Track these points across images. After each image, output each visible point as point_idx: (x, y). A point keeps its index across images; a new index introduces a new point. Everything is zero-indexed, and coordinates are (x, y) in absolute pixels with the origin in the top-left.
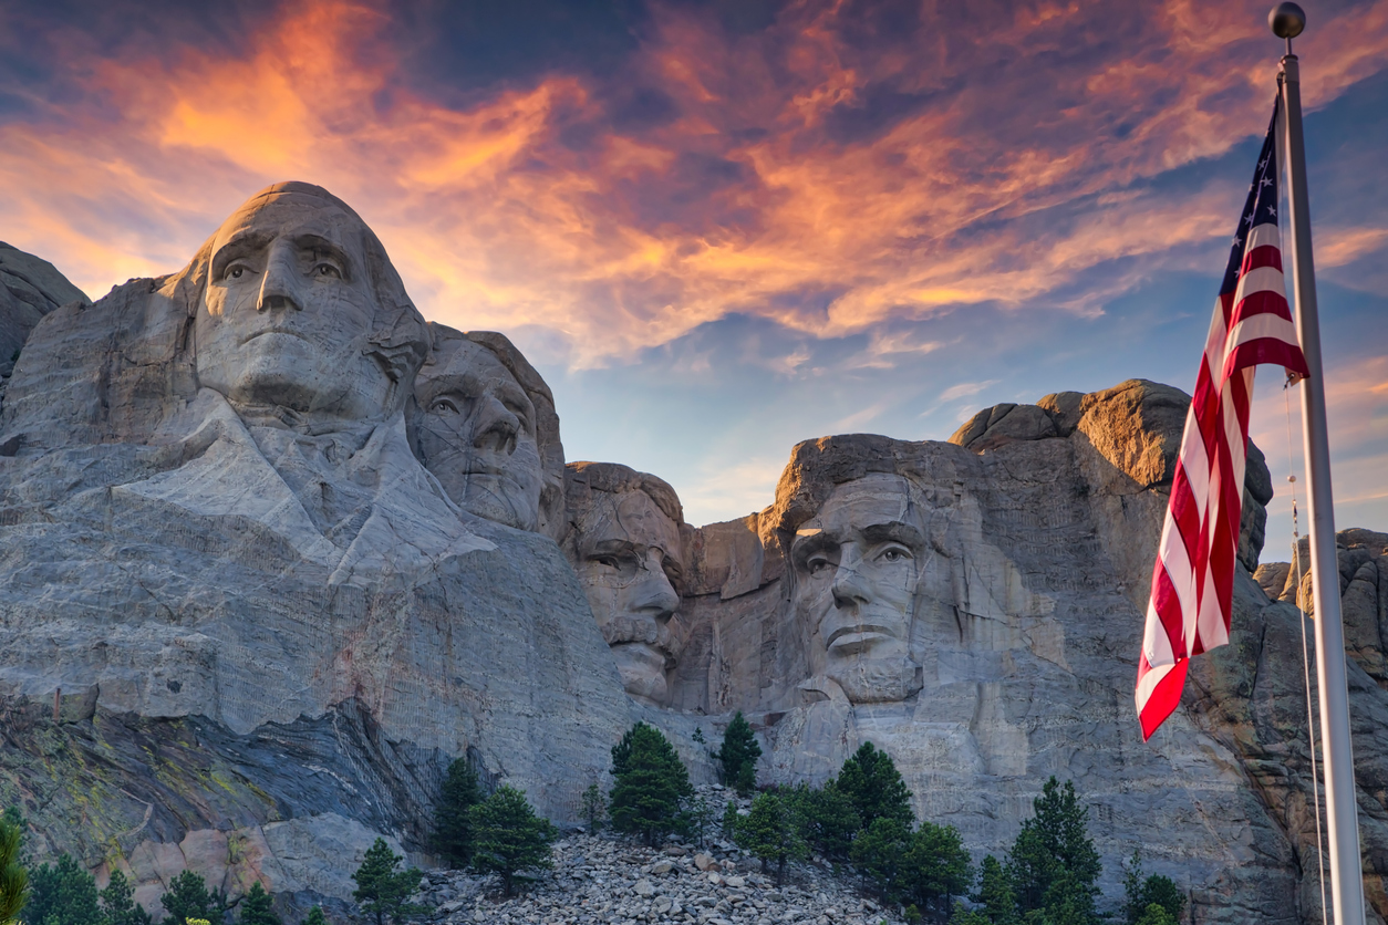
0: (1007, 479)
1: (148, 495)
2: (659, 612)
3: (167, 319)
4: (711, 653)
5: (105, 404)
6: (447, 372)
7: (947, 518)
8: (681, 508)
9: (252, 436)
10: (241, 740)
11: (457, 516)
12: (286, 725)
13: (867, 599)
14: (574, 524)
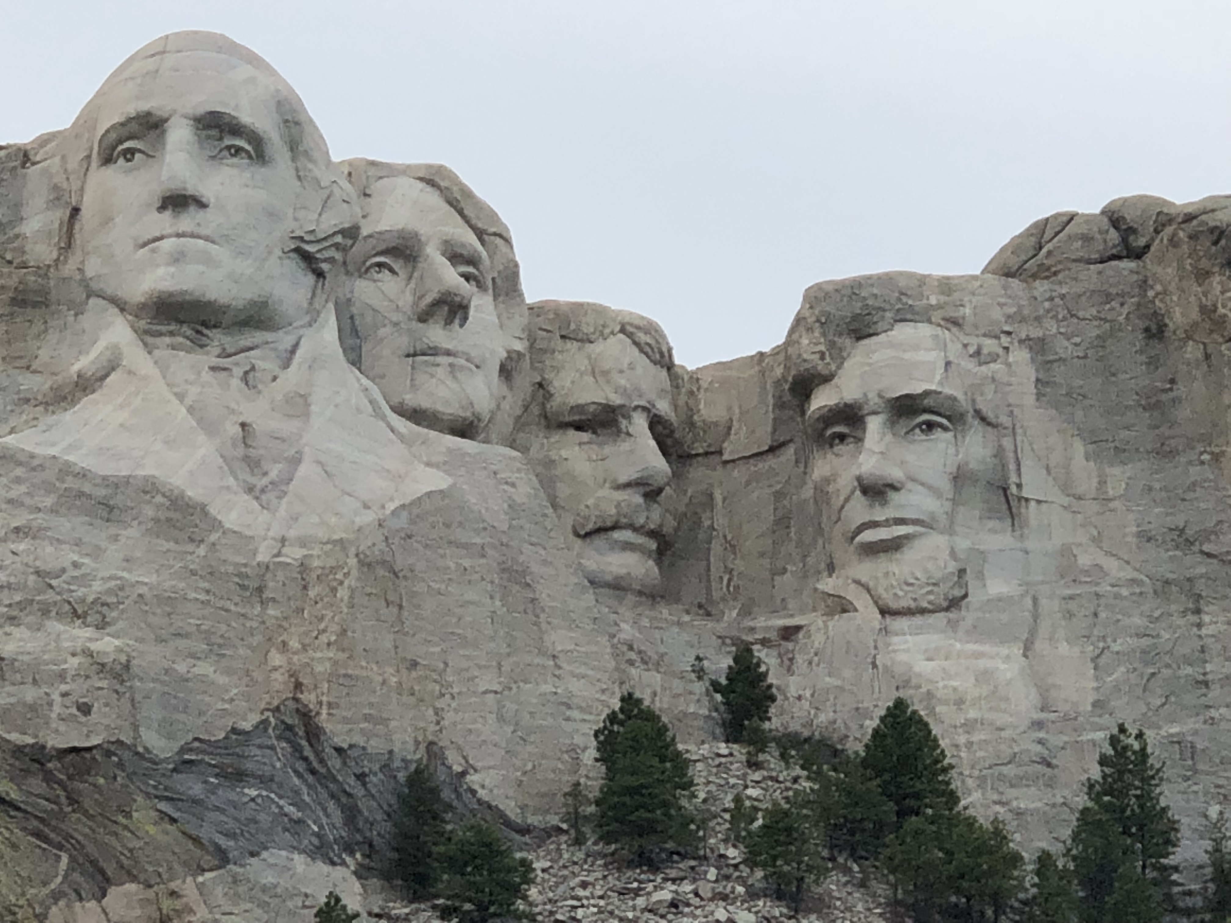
0: (1065, 319)
1: (38, 451)
2: (648, 489)
3: (46, 211)
4: (712, 527)
6: (381, 227)
7: (993, 379)
8: (670, 350)
9: (156, 363)
10: (164, 765)
11: (402, 438)
12: (215, 741)
13: (896, 484)
14: (541, 386)
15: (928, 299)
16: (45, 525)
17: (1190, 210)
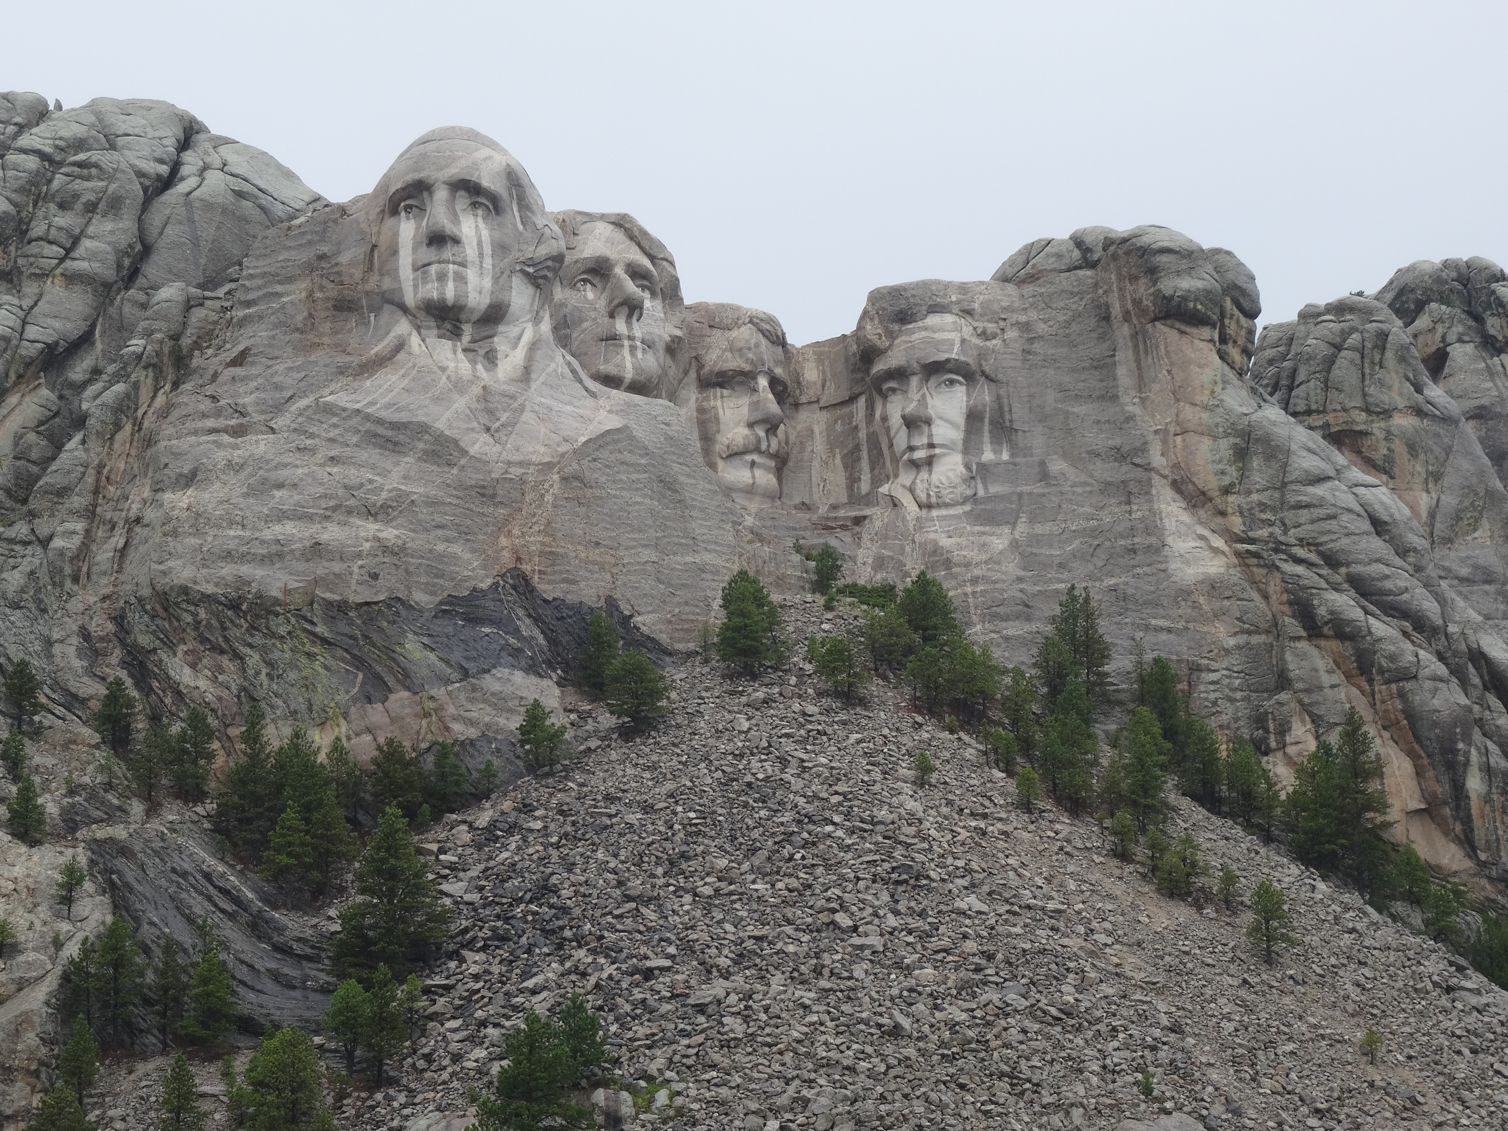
4: (813, 451)
6: (584, 255)
7: (994, 350)
9: (427, 346)
10: (428, 613)
11: (593, 395)
12: (462, 597)
13: (929, 421)
14: (697, 358)
15: (950, 297)
17: (1125, 235)
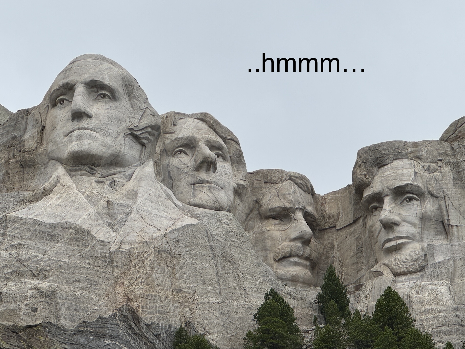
1: (24, 217)
2: (303, 240)
3: (33, 128)
4: (334, 257)
5: (8, 173)
6: (180, 136)
7: (435, 178)
8: (312, 187)
9: (74, 181)
10: (69, 332)
11: (179, 208)
12: (92, 322)
13: (398, 223)
14: (257, 202)
15: (407, 150)
16: (25, 243)
